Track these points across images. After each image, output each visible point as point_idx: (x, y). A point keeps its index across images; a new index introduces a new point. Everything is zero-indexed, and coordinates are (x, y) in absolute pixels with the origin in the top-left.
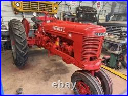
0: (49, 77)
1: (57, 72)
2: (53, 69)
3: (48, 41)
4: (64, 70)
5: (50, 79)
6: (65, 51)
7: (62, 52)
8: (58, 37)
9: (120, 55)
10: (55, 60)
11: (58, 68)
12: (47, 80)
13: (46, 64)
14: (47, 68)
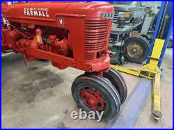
0: (34, 95)
1: (44, 85)
3: (19, 38)
4: (54, 80)
6: (55, 49)
7: (50, 53)
8: (37, 27)
9: (123, 46)
10: (36, 68)
11: (44, 79)
12: (32, 100)
13: (23, 77)
14: (26, 83)
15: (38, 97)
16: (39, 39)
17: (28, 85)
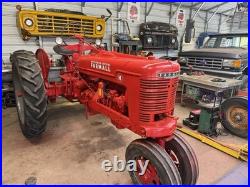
0: (88, 156)
2: (96, 140)
3: (84, 88)
5: (89, 159)
6: (114, 105)
7: (109, 108)
10: (100, 123)
12: (84, 161)
13: (83, 131)
14: (84, 139)
15: (91, 159)
16: (100, 92)
17: (86, 142)
